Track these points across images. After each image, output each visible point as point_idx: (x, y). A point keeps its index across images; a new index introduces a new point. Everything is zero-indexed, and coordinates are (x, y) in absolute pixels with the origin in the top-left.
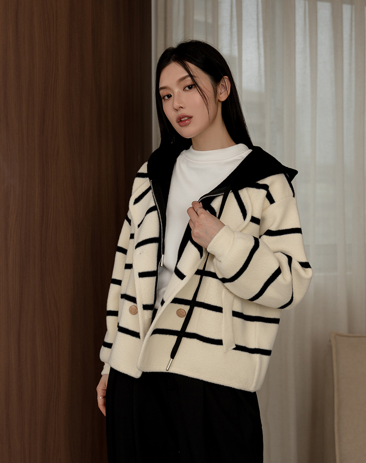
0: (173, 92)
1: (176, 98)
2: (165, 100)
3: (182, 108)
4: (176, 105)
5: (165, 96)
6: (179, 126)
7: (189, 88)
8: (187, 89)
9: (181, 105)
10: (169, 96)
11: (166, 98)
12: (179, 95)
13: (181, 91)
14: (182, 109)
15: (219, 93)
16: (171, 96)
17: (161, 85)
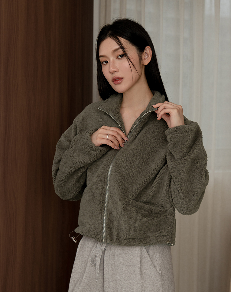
0: (109, 59)
1: (111, 64)
2: (103, 65)
3: (116, 71)
4: (112, 69)
5: (103, 62)
6: (113, 84)
7: (121, 57)
8: (119, 57)
9: (115, 70)
10: (107, 62)
11: (104, 63)
12: (114, 62)
13: (115, 59)
14: (116, 73)
15: (143, 60)
16: (108, 62)
17: (100, 54)
